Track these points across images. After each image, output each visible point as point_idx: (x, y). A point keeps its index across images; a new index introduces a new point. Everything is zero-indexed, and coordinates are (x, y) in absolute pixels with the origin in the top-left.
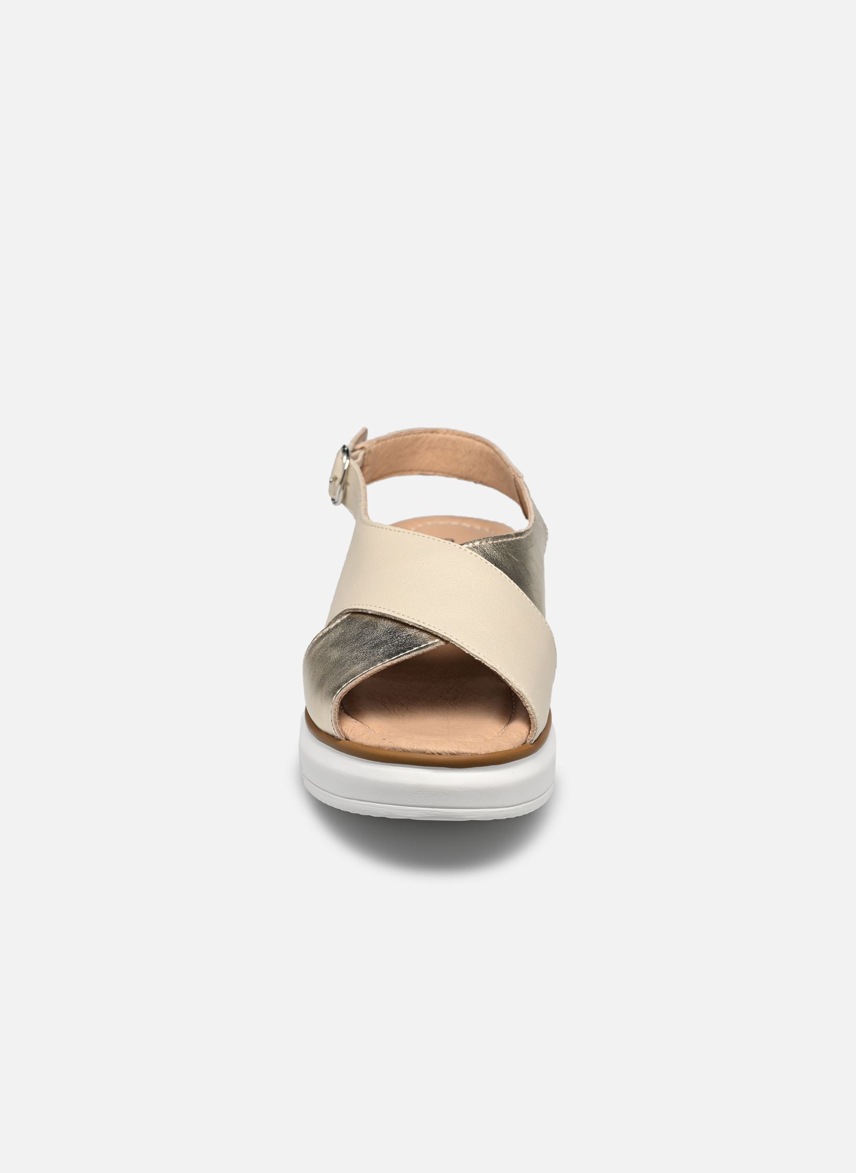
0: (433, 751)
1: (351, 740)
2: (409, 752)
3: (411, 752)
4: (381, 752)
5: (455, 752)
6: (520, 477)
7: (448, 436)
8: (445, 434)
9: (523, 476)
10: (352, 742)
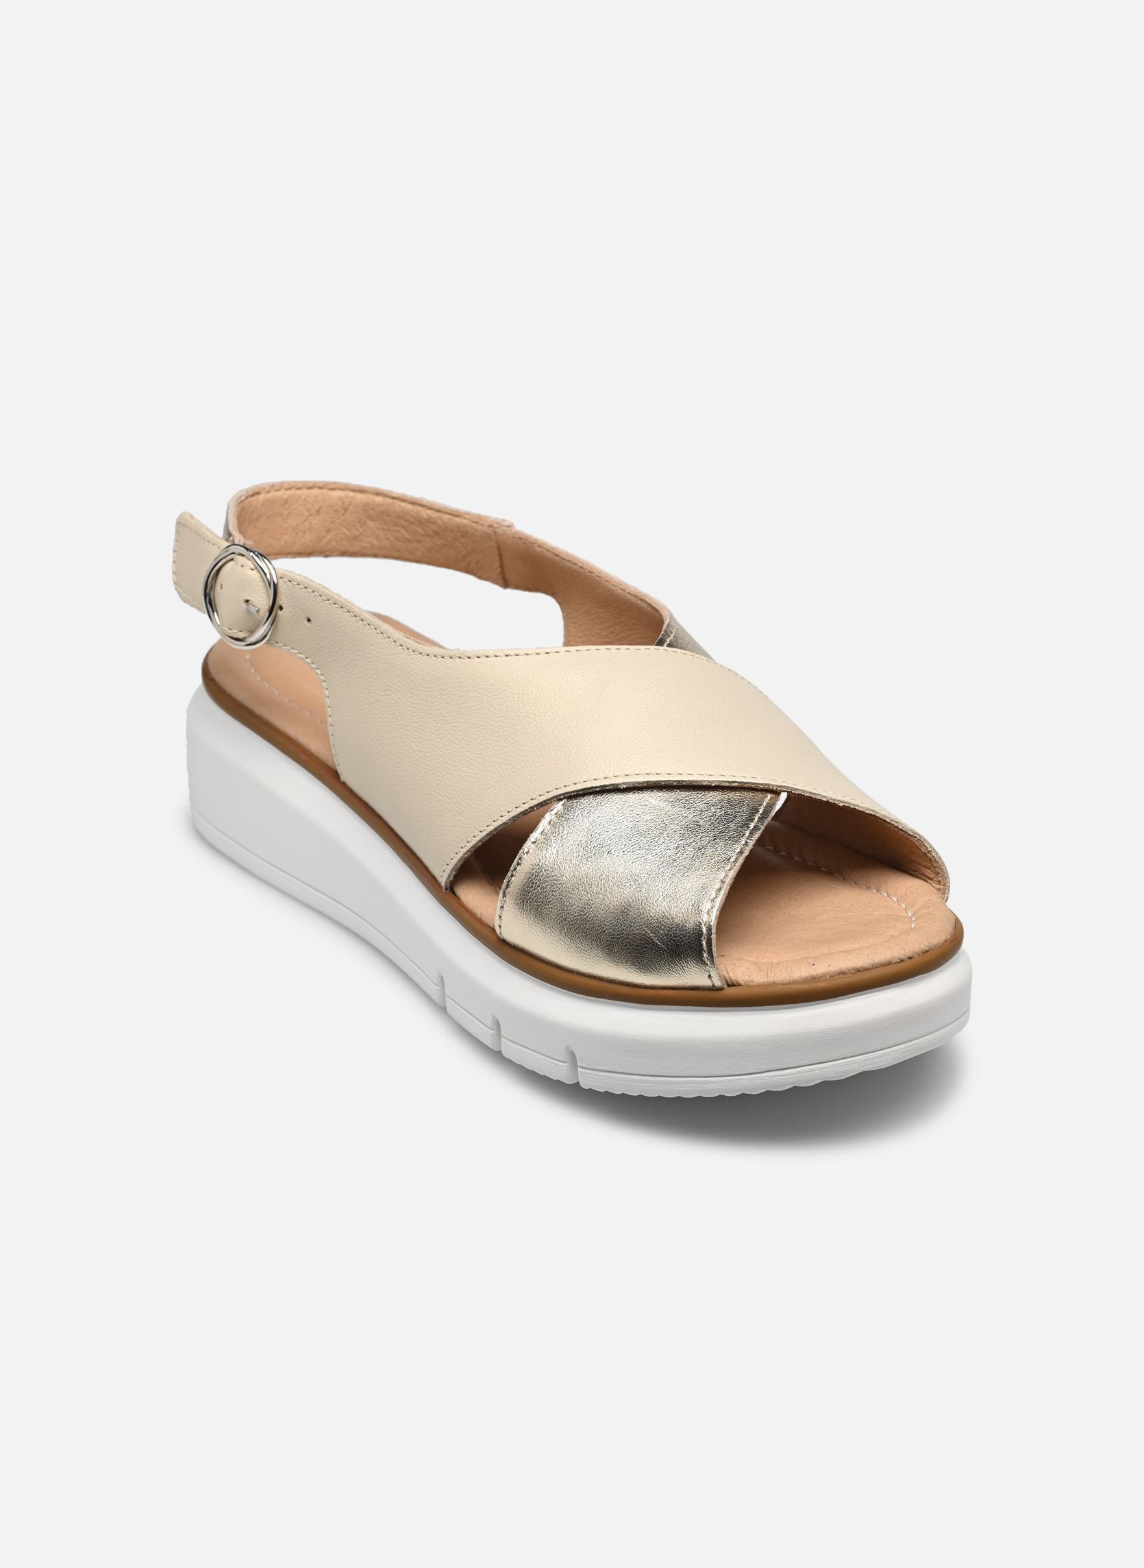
0: (903, 957)
1: (743, 983)
2: (866, 969)
3: (871, 969)
4: (822, 985)
5: (927, 949)
6: (509, 526)
7: (272, 494)
8: (268, 492)
9: (513, 524)
10: (747, 986)
